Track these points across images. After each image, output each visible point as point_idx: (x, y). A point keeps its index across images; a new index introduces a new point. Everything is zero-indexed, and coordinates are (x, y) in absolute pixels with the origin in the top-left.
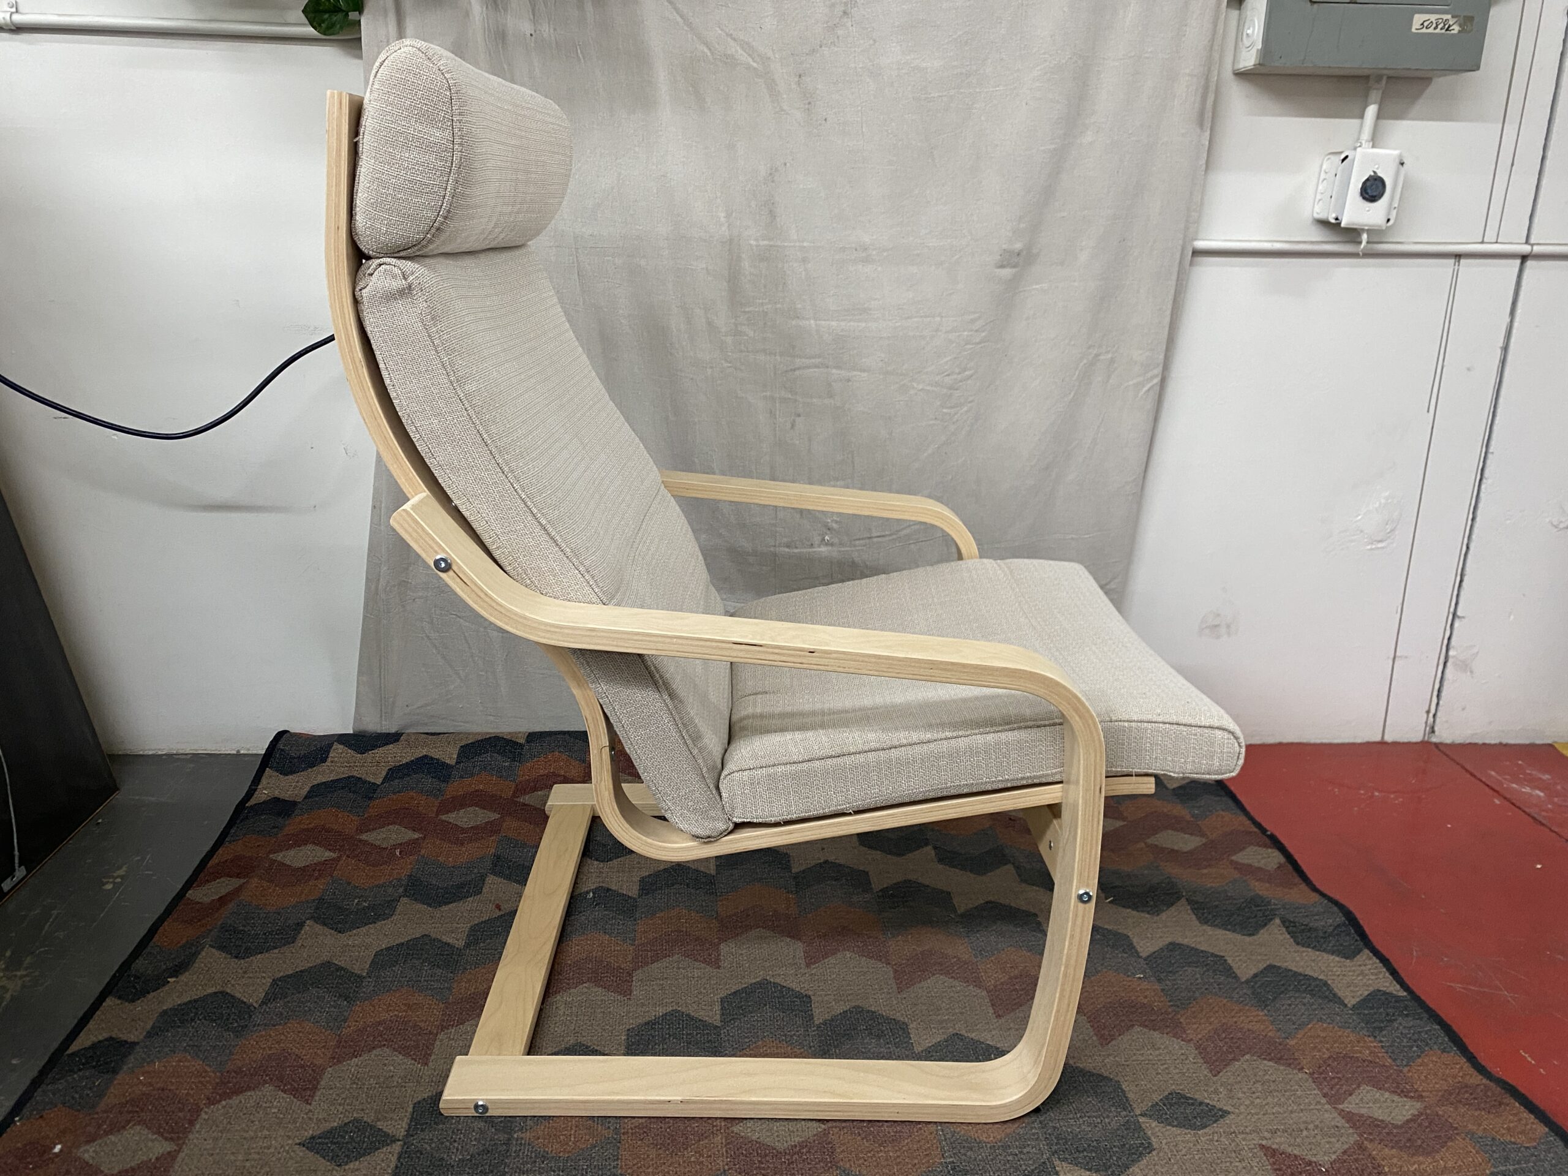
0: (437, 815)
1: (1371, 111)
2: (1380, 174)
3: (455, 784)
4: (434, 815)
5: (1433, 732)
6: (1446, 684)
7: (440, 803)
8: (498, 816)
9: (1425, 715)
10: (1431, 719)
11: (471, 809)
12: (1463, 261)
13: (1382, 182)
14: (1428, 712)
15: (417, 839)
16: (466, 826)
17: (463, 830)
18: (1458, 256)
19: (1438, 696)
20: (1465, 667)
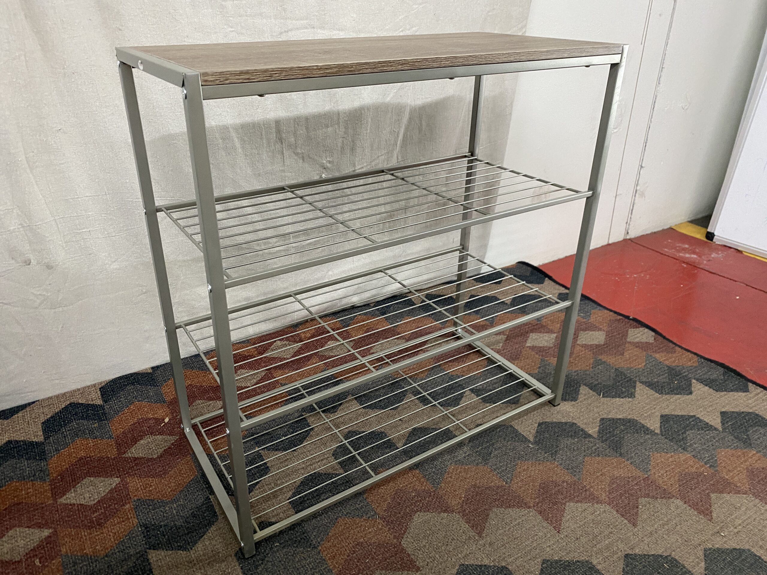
0: (55, 500)
3: (55, 459)
4: (51, 502)
5: (628, 233)
6: (635, 205)
7: (51, 485)
8: (117, 480)
9: (626, 225)
10: (628, 227)
11: (86, 481)
15: (49, 537)
16: (93, 503)
17: (93, 509)
19: (631, 213)
20: (642, 195)
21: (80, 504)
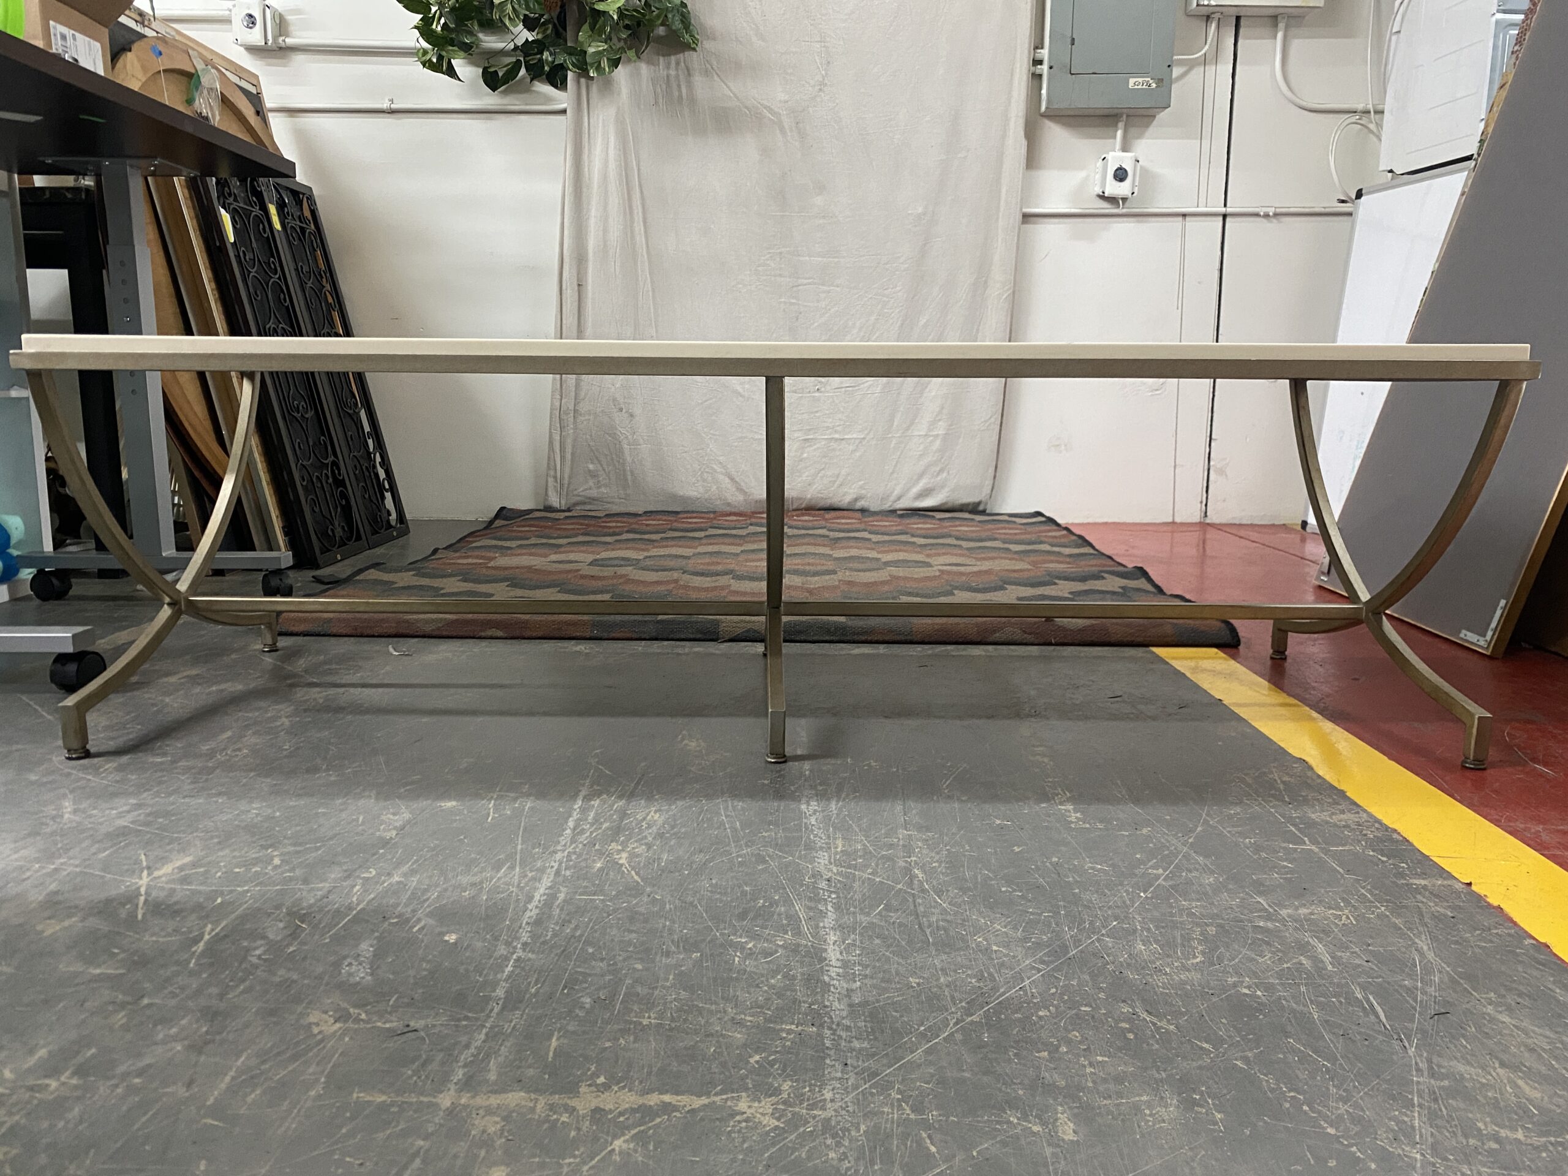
1: (1119, 133)
2: (1124, 166)
5: (1206, 516)
6: (1210, 483)
9: (1199, 505)
10: (1204, 507)
12: (1188, 219)
13: (1126, 171)
14: (1201, 502)
18: (1184, 215)
19: (1207, 491)
20: (1221, 472)
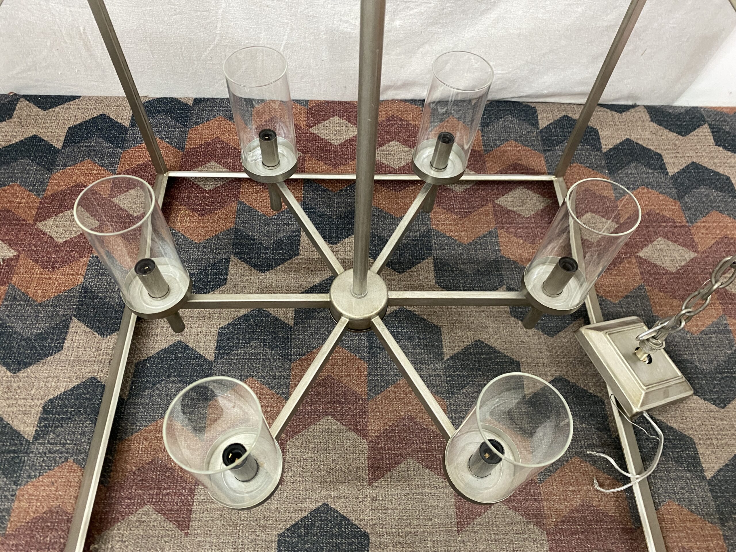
3: (59, 175)
4: (32, 222)
7: (40, 203)
21: (51, 237)
